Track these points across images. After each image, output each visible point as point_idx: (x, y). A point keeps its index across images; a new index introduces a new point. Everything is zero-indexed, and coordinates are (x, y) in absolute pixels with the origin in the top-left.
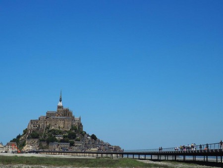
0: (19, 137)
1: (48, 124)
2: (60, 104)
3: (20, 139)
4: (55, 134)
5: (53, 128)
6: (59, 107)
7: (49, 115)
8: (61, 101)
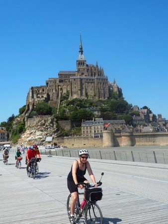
0: (12, 119)
1: (65, 91)
2: (82, 57)
3: (14, 122)
4: (81, 106)
5: (75, 97)
6: (80, 63)
7: (64, 77)
8: (82, 52)
